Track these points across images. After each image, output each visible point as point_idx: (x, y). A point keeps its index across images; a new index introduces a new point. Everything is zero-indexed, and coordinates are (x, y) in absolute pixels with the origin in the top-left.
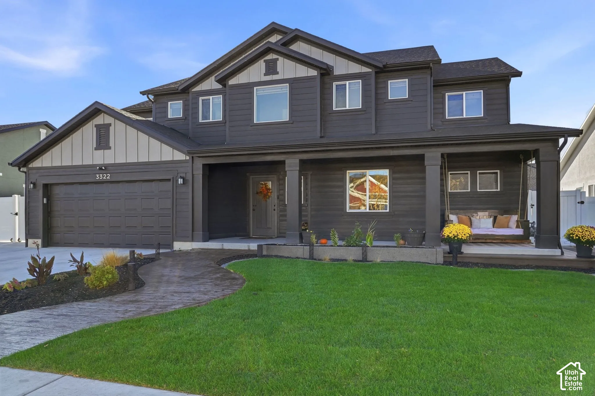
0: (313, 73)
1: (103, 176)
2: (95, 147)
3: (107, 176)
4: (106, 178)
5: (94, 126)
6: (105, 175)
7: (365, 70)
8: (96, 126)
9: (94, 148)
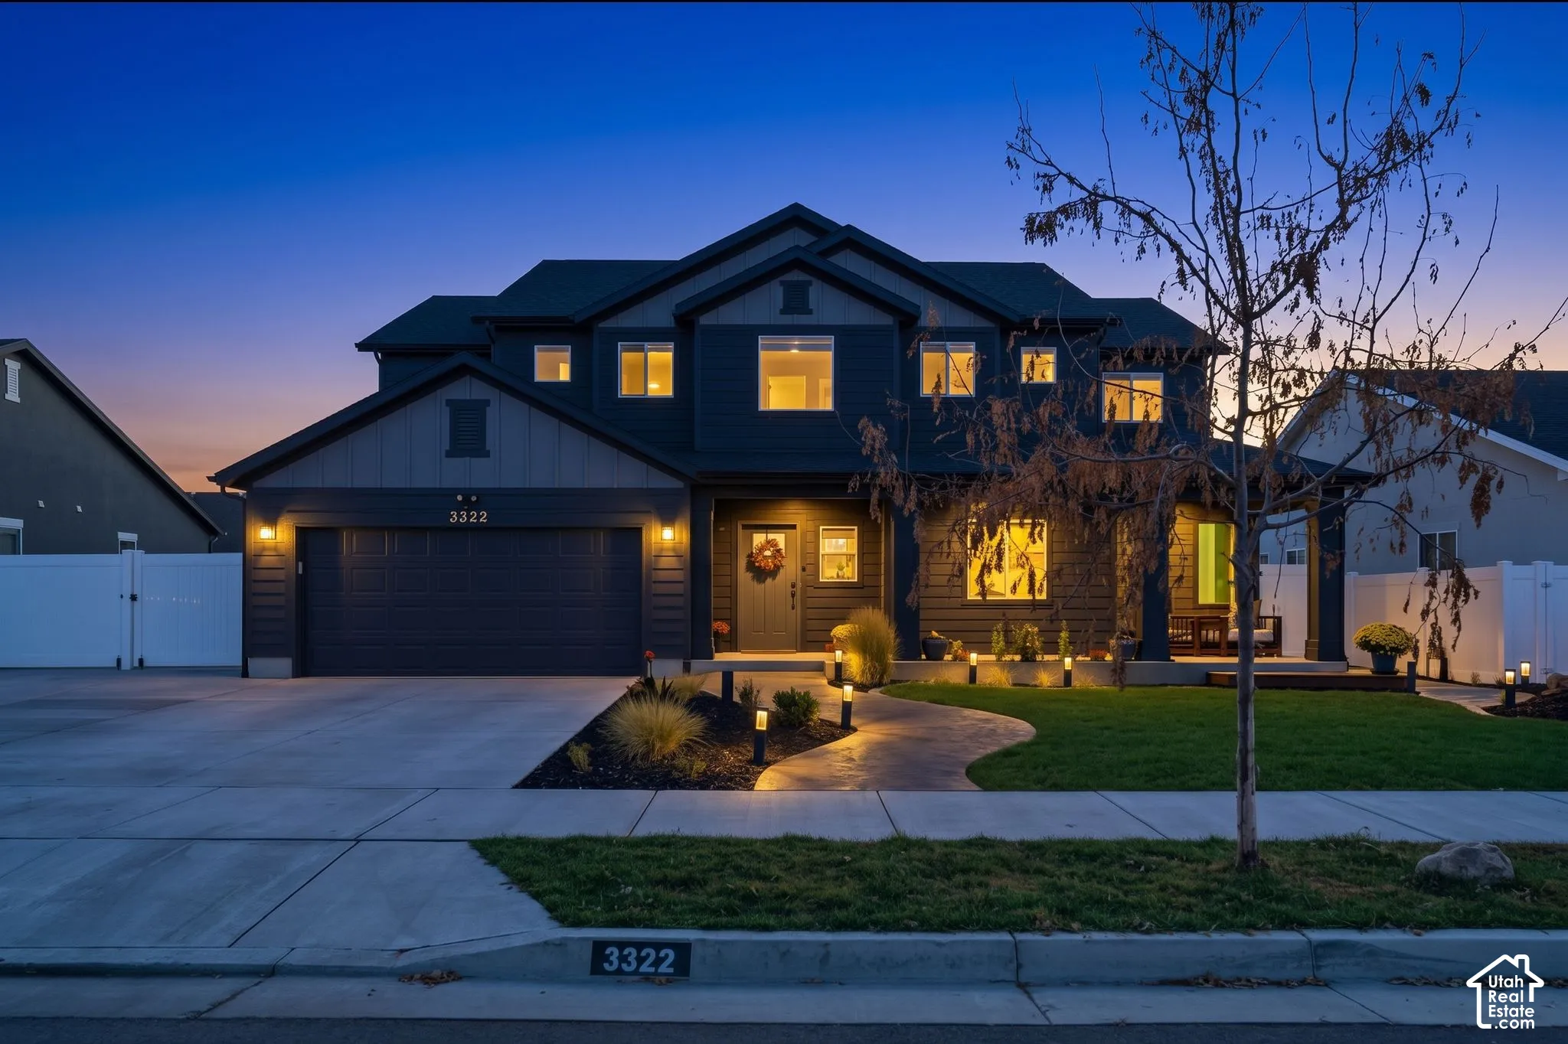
0: (886, 320)
1: (469, 517)
2: (448, 448)
3: (479, 517)
4: (475, 521)
5: (444, 403)
6: (474, 514)
7: (982, 323)
8: (449, 402)
9: (444, 453)
